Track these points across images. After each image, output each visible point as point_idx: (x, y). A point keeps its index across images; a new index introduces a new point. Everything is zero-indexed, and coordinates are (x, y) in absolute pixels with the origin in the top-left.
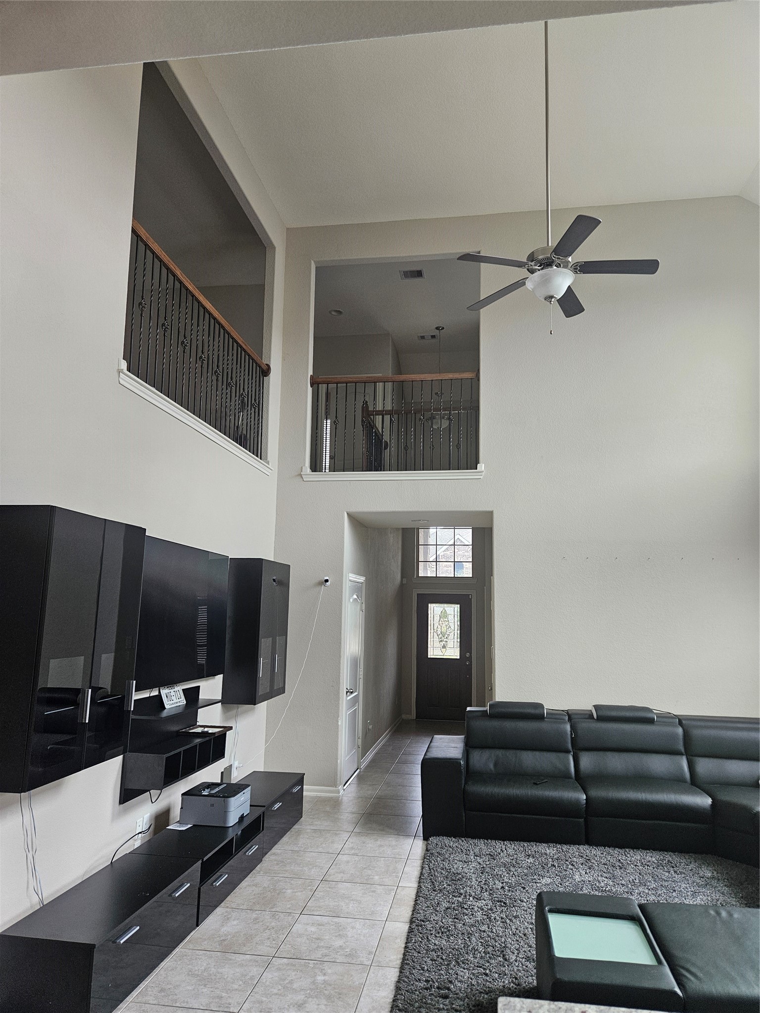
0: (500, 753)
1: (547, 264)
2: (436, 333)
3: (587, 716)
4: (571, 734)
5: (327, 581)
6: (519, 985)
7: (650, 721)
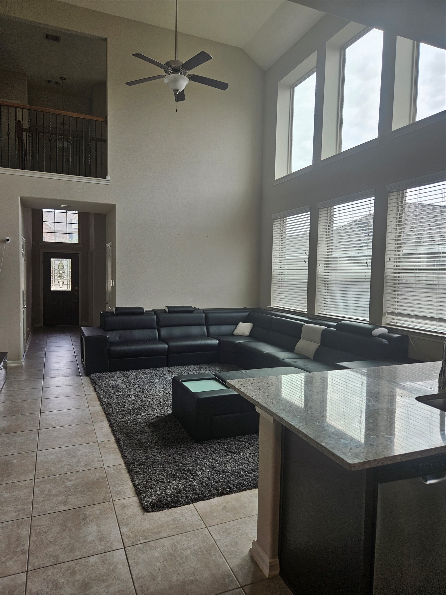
0: (121, 332)
1: (176, 71)
2: (60, 80)
3: (163, 312)
4: (157, 320)
5: (8, 240)
6: (164, 414)
7: (192, 312)
